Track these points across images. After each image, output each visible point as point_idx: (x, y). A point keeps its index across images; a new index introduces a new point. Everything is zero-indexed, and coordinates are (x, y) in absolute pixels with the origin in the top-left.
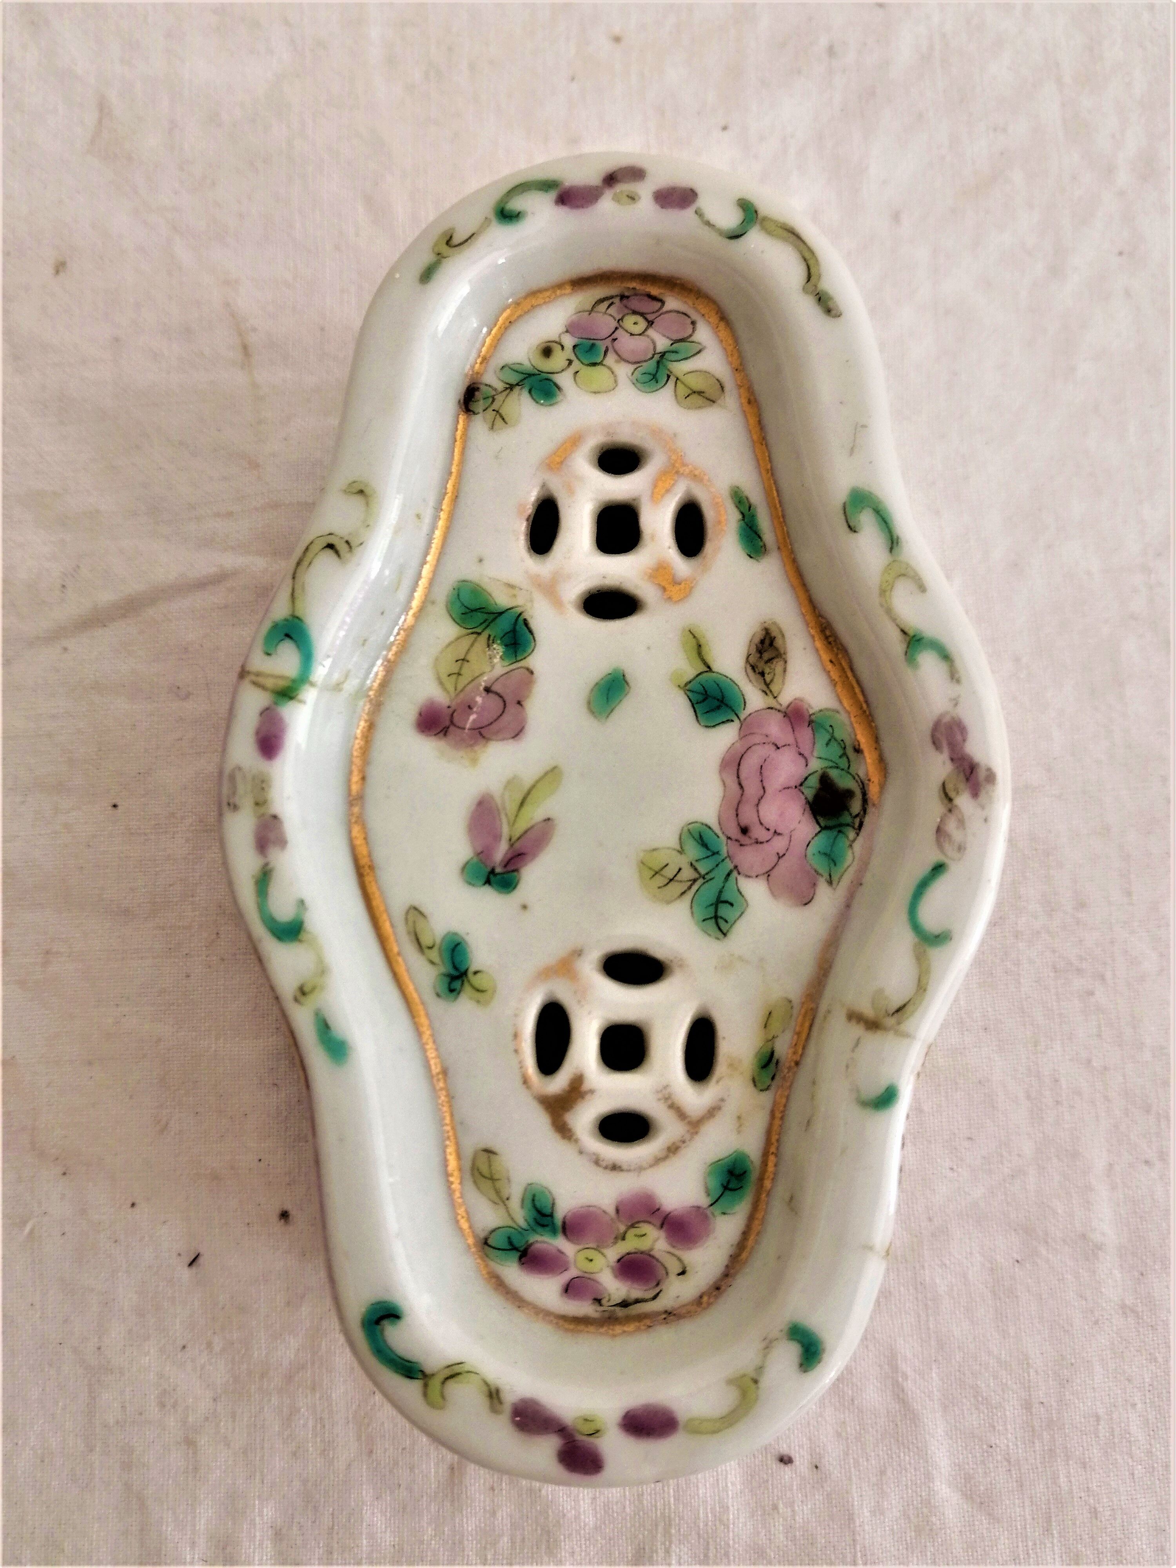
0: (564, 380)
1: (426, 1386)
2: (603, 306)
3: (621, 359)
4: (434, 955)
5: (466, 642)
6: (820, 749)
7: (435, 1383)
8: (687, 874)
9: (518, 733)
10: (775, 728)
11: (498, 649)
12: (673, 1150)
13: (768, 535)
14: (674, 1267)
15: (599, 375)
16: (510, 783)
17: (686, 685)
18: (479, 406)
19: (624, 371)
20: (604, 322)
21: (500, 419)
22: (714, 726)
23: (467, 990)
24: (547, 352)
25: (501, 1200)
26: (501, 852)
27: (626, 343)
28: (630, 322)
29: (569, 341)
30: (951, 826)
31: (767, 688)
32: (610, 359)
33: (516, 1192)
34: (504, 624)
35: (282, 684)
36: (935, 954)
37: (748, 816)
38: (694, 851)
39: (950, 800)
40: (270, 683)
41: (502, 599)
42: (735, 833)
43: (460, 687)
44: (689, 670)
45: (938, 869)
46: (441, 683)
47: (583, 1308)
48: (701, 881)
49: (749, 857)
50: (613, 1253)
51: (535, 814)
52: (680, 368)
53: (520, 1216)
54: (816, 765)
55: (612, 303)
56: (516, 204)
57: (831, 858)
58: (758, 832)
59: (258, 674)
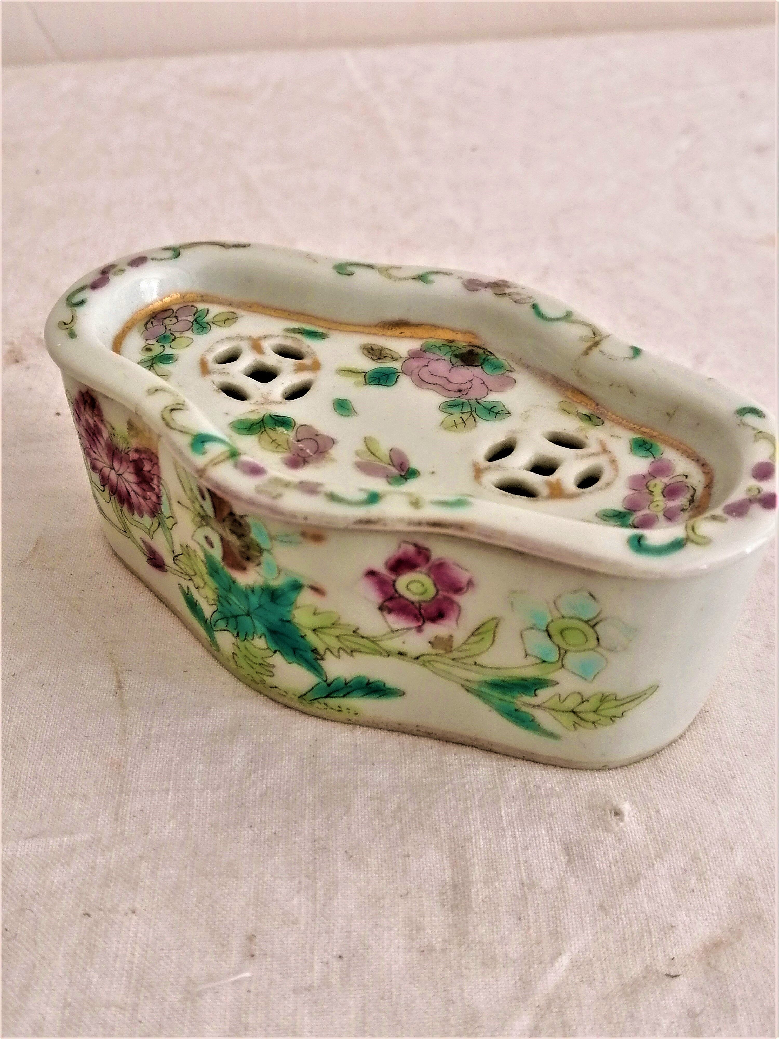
0: (169, 351)
1: (693, 541)
2: (149, 325)
3: (181, 332)
5: (264, 435)
6: (441, 354)
7: (692, 536)
8: (466, 416)
9: (333, 441)
10: (415, 364)
11: (280, 429)
12: (613, 462)
13: (318, 329)
14: (681, 479)
15: (181, 341)
16: (358, 454)
17: (365, 382)
19: (189, 334)
20: (158, 328)
22: (396, 382)
24: (149, 350)
26: (394, 471)
28: (167, 322)
29: (152, 342)
30: (517, 298)
31: (393, 359)
32: (178, 335)
33: (597, 520)
34: (269, 422)
35: (227, 454)
36: (574, 317)
37: (453, 387)
38: (455, 410)
39: (505, 294)
40: (221, 458)
41: (255, 417)
42: (458, 394)
43: (287, 448)
44: (359, 379)
45: (534, 306)
46: (278, 452)
47: (684, 516)
48: (474, 413)
49: (475, 393)
50: (659, 498)
51: (383, 452)
52: (208, 319)
53: (612, 522)
54: (447, 357)
55: (152, 322)
56: (76, 300)
57: (498, 367)
58: (464, 387)
59: (212, 461)
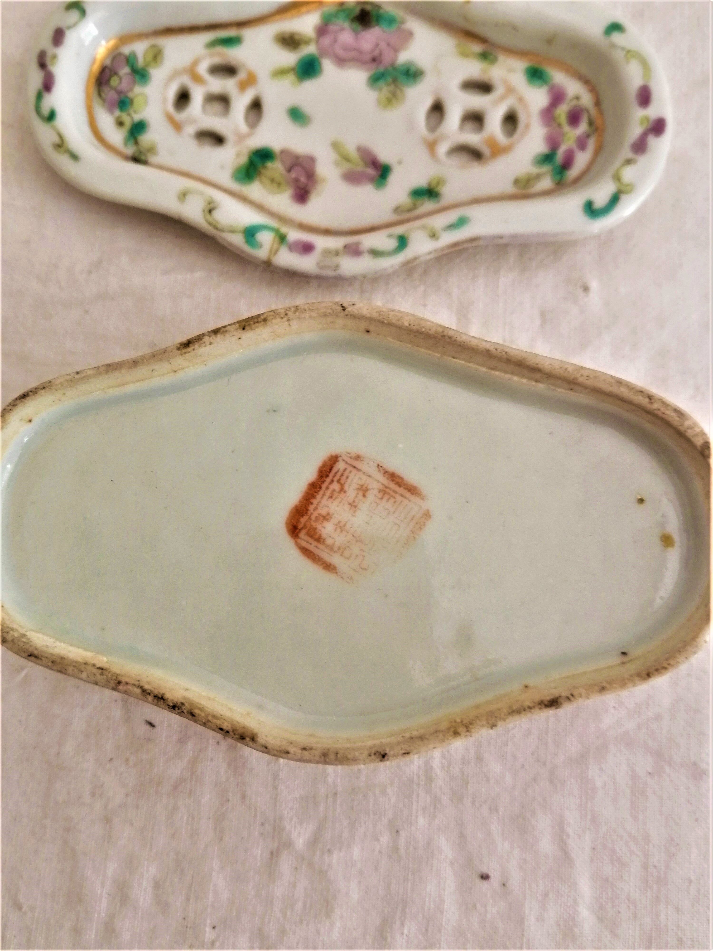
0: (137, 117)
1: (623, 192)
2: (102, 94)
3: (131, 90)
4: (419, 203)
5: (263, 178)
6: (339, 22)
7: (621, 186)
8: (392, 87)
9: (312, 160)
10: (326, 41)
11: (269, 164)
12: (522, 101)
13: (231, 33)
14: (574, 103)
15: (138, 101)
16: (337, 164)
17: (298, 79)
18: (143, 157)
19: (138, 89)
20: (111, 95)
21: (152, 150)
22: (321, 68)
23: (436, 190)
24: (120, 124)
25: (538, 177)
26: (371, 171)
27: (124, 86)
28: (112, 83)
29: (117, 113)
31: (307, 42)
32: (130, 95)
33: (535, 170)
34: (256, 160)
35: (277, 240)
37: (368, 57)
38: (381, 83)
40: (276, 246)
41: (244, 160)
42: (375, 64)
43: (285, 183)
44: (291, 78)
46: (282, 191)
47: (591, 144)
48: (396, 82)
49: (387, 58)
50: (566, 128)
51: (353, 154)
52: (141, 62)
53: (546, 168)
54: (346, 24)
55: (102, 90)
56: (46, 112)
57: (391, 21)
58: (377, 52)
59: (271, 251)
